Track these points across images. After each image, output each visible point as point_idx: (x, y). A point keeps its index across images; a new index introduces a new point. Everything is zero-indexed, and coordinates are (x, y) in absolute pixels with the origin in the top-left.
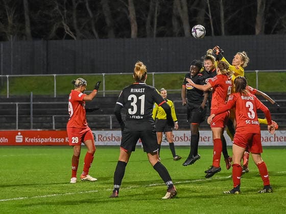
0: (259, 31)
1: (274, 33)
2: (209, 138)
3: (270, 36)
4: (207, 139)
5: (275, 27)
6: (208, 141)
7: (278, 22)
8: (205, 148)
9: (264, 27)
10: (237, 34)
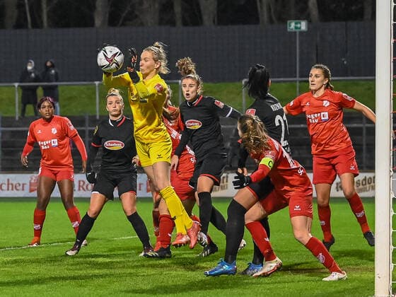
0: (100, 22)
1: (123, 25)
2: (23, 185)
3: (117, 29)
4: (21, 187)
5: (124, 15)
6: (23, 190)
7: (129, 8)
8: (16, 201)
9: (107, 15)
10: (67, 26)
